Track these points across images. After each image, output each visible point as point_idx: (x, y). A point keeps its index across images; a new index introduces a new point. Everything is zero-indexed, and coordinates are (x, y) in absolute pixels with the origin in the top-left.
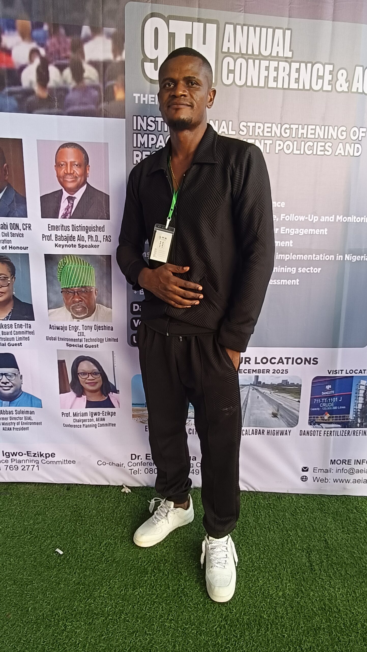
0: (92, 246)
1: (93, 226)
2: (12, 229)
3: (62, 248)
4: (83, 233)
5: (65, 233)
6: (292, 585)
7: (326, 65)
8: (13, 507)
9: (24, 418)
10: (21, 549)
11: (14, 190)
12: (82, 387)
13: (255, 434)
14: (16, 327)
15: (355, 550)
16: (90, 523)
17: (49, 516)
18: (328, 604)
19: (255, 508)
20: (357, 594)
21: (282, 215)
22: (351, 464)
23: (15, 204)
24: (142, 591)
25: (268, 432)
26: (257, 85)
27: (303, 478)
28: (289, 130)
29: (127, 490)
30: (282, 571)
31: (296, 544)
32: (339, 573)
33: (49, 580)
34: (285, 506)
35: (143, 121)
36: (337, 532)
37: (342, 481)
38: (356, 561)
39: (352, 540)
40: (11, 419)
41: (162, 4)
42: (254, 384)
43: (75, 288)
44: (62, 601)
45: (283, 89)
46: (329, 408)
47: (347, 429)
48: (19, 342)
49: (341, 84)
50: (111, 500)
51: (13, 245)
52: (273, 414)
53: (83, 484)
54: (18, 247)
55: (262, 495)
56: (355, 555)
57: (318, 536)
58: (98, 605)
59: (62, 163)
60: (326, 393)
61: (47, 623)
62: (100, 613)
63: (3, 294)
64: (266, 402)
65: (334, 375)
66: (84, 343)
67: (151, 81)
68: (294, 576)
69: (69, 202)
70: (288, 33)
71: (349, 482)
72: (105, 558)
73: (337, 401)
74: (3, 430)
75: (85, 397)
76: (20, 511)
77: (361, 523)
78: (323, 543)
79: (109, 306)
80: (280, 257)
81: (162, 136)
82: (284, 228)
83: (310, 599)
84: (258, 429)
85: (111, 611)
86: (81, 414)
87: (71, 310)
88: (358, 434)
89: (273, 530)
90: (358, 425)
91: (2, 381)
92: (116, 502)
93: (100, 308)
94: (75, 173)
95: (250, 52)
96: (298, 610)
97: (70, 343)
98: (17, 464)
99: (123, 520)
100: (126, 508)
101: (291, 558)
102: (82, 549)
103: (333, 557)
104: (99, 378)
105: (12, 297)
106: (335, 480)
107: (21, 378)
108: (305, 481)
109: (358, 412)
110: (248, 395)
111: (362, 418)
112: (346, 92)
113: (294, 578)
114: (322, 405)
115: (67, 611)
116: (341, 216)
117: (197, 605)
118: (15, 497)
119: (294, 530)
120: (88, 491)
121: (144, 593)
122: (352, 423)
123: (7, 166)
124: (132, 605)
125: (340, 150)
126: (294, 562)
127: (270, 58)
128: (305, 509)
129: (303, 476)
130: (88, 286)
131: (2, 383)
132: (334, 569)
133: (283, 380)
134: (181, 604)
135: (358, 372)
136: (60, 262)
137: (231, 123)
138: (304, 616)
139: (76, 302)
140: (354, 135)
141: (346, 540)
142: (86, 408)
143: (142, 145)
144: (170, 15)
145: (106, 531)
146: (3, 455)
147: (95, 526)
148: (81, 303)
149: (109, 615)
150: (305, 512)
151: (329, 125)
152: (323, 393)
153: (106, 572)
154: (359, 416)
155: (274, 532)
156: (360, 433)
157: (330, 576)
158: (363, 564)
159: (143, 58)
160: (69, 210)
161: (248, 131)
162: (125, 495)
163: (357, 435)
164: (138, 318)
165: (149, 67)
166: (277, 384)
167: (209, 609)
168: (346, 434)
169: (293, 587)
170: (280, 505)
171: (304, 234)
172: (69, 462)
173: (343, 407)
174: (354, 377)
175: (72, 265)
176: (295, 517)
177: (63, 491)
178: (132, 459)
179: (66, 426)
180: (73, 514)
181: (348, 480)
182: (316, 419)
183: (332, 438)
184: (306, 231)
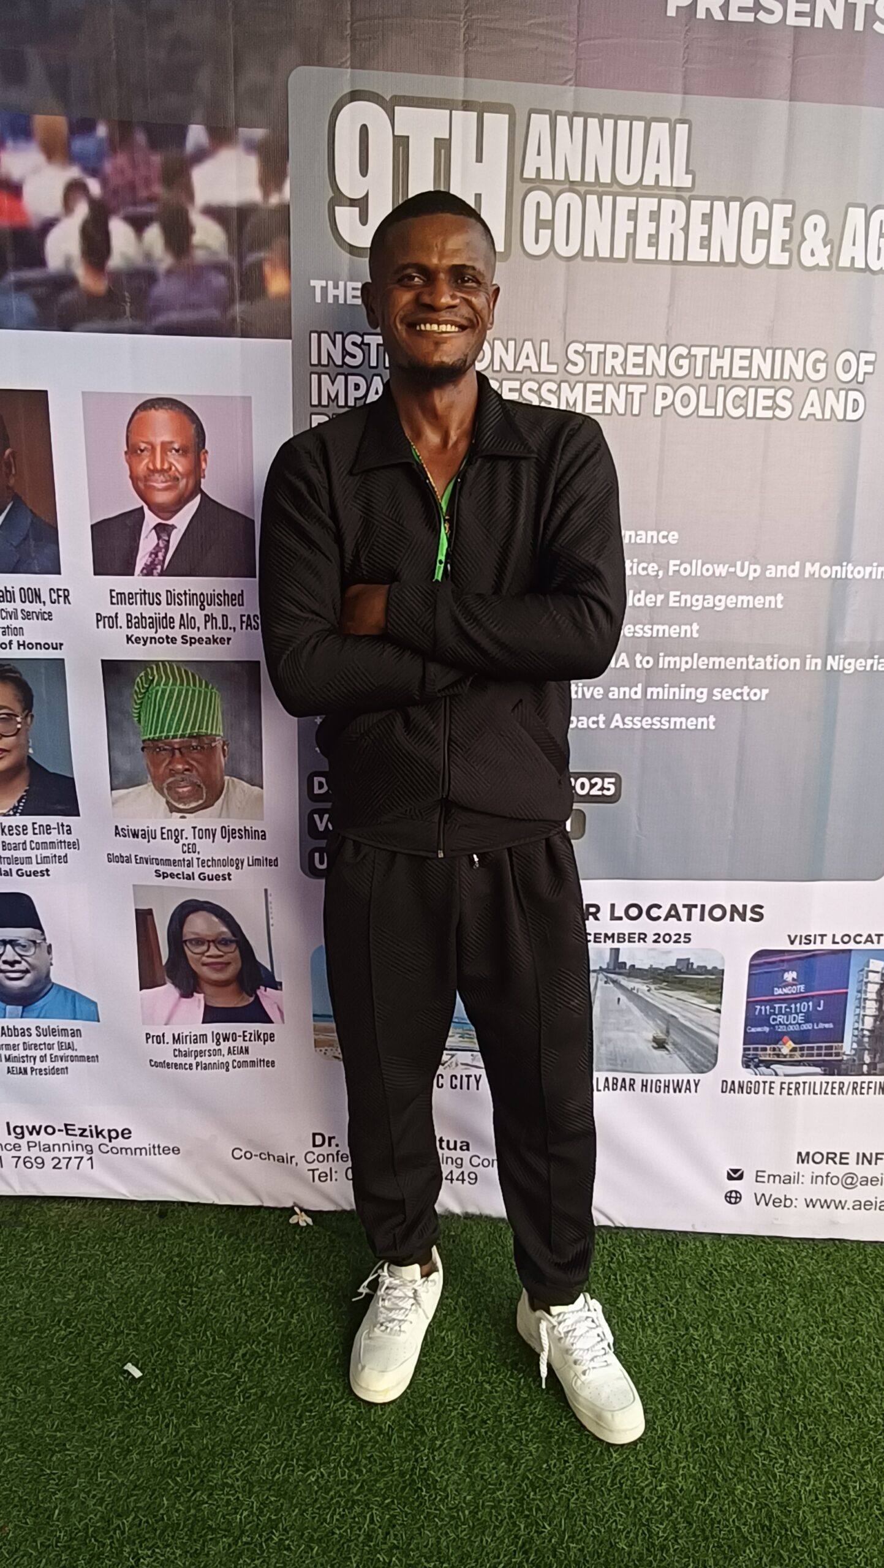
0: (215, 641)
1: (216, 593)
2: (24, 602)
3: (144, 645)
4: (193, 610)
5: (149, 611)
6: (691, 1465)
7: (775, 206)
8: (29, 1259)
9: (56, 1046)
10: (44, 1362)
11: (29, 513)
12: (195, 976)
13: (613, 1089)
14: (37, 831)
15: (853, 1380)
16: (210, 1302)
17: (113, 1281)
18: (778, 1517)
19: (609, 1267)
20: (852, 1493)
21: (672, 562)
22: (847, 1164)
23: (32, 543)
24: (326, 1475)
25: (643, 1085)
26: (608, 255)
27: (730, 1197)
28: (687, 361)
29: (304, 1220)
30: (669, 1429)
31: (706, 1361)
32: (810, 1437)
33: (104, 1441)
34: (685, 1266)
35: (334, 343)
36: (811, 1332)
37: (826, 1204)
38: (853, 1408)
39: (846, 1354)
40: (26, 1046)
41: (378, 69)
42: (608, 968)
43: (175, 740)
44: (132, 1495)
45: (672, 262)
46: (791, 1028)
47: (838, 1079)
48: (43, 867)
49: (813, 250)
50: (263, 1244)
51: (27, 638)
52: (655, 1040)
53: (198, 1204)
54: (40, 644)
55: (631, 1237)
56: (851, 1393)
57: (761, 1342)
58: (218, 1507)
59: (143, 446)
60: (786, 990)
61: (93, 1550)
62: (223, 1527)
63: (5, 754)
64: (637, 1013)
65: (804, 947)
66: (196, 870)
67: (353, 250)
68: (699, 1444)
69: (159, 538)
70: (682, 130)
71: (843, 1208)
72: (242, 1388)
73: (811, 1009)
74: (9, 1072)
75: (202, 996)
76: (44, 1268)
77: (869, 1311)
78: (775, 1360)
79: (256, 781)
80: (669, 662)
81: (379, 378)
82: (678, 593)
83: (733, 1502)
84: (620, 1076)
85: (250, 1523)
86: (193, 1038)
87: (166, 791)
88: (864, 1091)
89: (654, 1324)
90: (865, 1068)
91: (4, 958)
92: (275, 1249)
93: (235, 788)
94: (173, 468)
95: (590, 177)
96: (703, 1531)
97: (163, 869)
98: (42, 1154)
99: (290, 1293)
100: (298, 1265)
101: (694, 1397)
102: (187, 1365)
103: (796, 1398)
104: (232, 953)
105: (25, 762)
106: (808, 1201)
107: (49, 952)
108: (736, 1203)
109: (863, 1036)
111: (873, 1052)
112: (824, 268)
113: (698, 1447)
114: (774, 1020)
115: (144, 1519)
116: (817, 565)
117: (457, 1512)
118: (36, 1233)
119: (703, 1324)
120: (210, 1221)
121: (331, 1479)
122: (851, 1063)
123: (13, 454)
124: (300, 1510)
125: (812, 405)
126: (700, 1407)
127: (639, 190)
128: (733, 1273)
129: (731, 1192)
130: (206, 735)
131: (5, 962)
132: (797, 1427)
133: (678, 960)
134: (418, 1507)
135: (863, 939)
136: (138, 679)
137: (545, 345)
138: (718, 1547)
139: (178, 772)
140: (846, 370)
141: (831, 1352)
142: (204, 1022)
143: (333, 401)
144: (395, 96)
145: (246, 1321)
146: (9, 1134)
147: (221, 1308)
148: (190, 776)
149: (243, 1532)
150: (734, 1278)
151: (784, 347)
152: (778, 991)
153: (242, 1425)
154: (867, 1045)
155: (655, 1330)
156: (869, 1088)
157: (787, 1446)
158: (871, 1416)
159: (332, 198)
160: (160, 555)
161: (587, 363)
162: (298, 1231)
163: (861, 1093)
164: (325, 811)
165: (346, 216)
166: (664, 968)
167: (485, 1521)
168: (834, 1091)
169: (694, 1472)
170: (674, 1262)
171: (726, 606)
172: (163, 1151)
173: (827, 1026)
174: (853, 952)
175: (166, 684)
176: (707, 1293)
177: (150, 1220)
178: (314, 1145)
179: (157, 1065)
180: (172, 1277)
181: (840, 1202)
182: (759, 1053)
183: (802, 1100)
184: (731, 601)
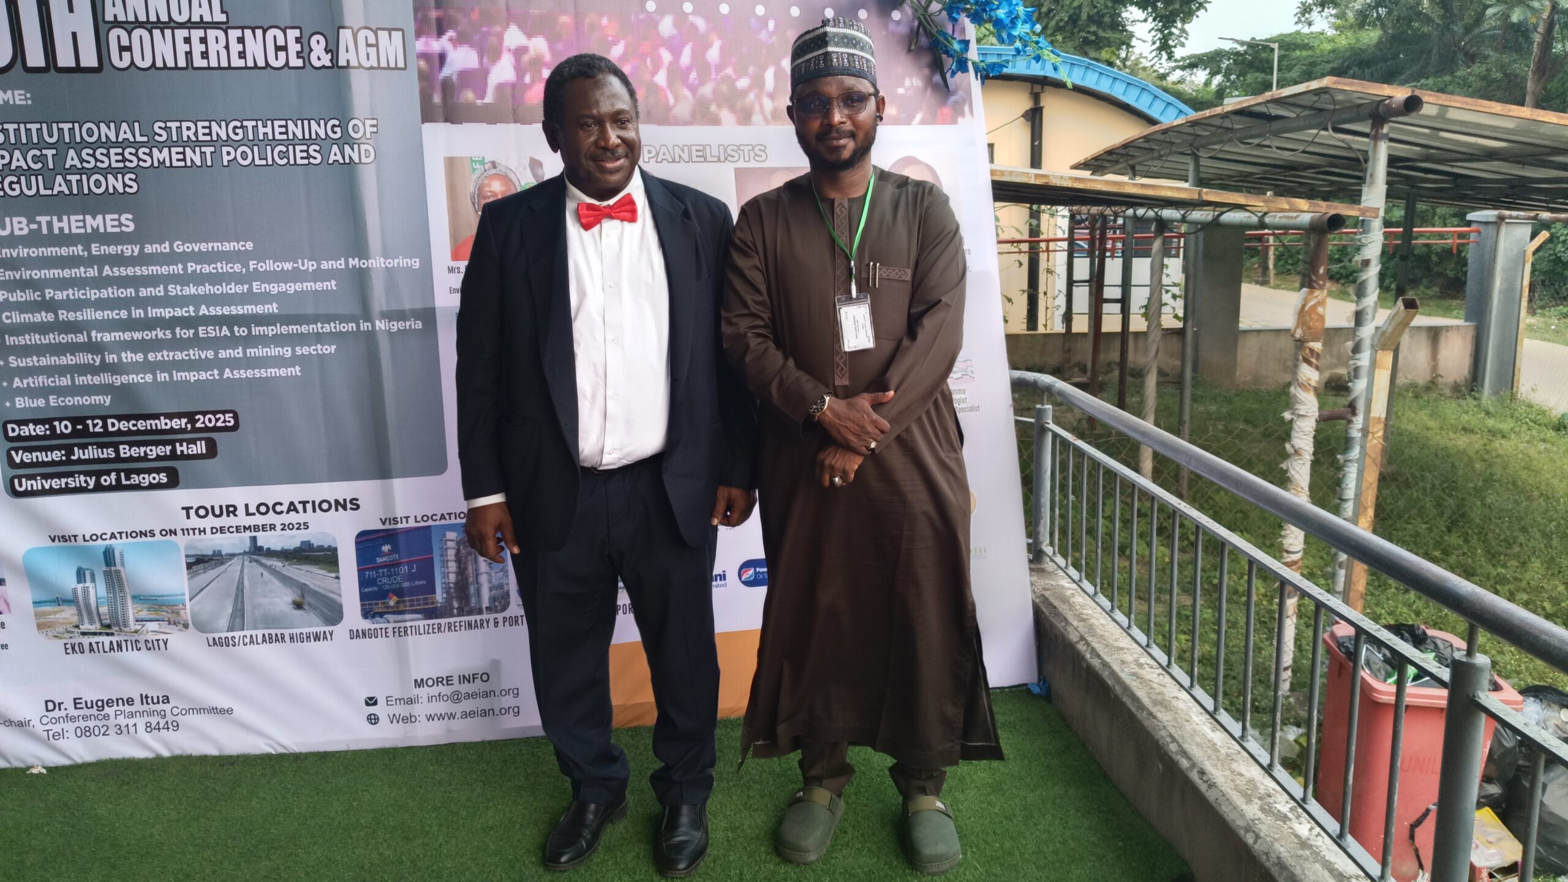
7: (288, 31)
13: (269, 642)
21: (251, 263)
22: (453, 684)
25: (291, 638)
26: (173, 65)
27: (370, 719)
28: (241, 130)
37: (442, 717)
45: (220, 68)
46: (394, 587)
47: (436, 621)
49: (320, 56)
52: (293, 603)
60: (385, 559)
64: (277, 583)
65: (392, 527)
71: (454, 718)
73: (407, 571)
80: (259, 330)
81: (18, 150)
84: (273, 632)
88: (457, 628)
90: (455, 611)
95: (153, 18)
106: (428, 716)
108: (376, 723)
109: (450, 588)
110: (242, 572)
111: (457, 599)
112: (328, 67)
114: (380, 581)
116: (357, 259)
122: (443, 608)
127: (189, 25)
129: (370, 715)
133: (302, 543)
135: (438, 517)
137: (136, 125)
151: (309, 118)
152: (379, 560)
154: (452, 594)
156: (461, 625)
161: (170, 135)
162: (30, 777)
163: (455, 631)
166: (292, 549)
168: (435, 631)
171: (295, 291)
173: (422, 583)
174: (432, 528)
178: (47, 710)
181: (455, 714)
182: (373, 607)
183: (411, 639)
184: (298, 287)
